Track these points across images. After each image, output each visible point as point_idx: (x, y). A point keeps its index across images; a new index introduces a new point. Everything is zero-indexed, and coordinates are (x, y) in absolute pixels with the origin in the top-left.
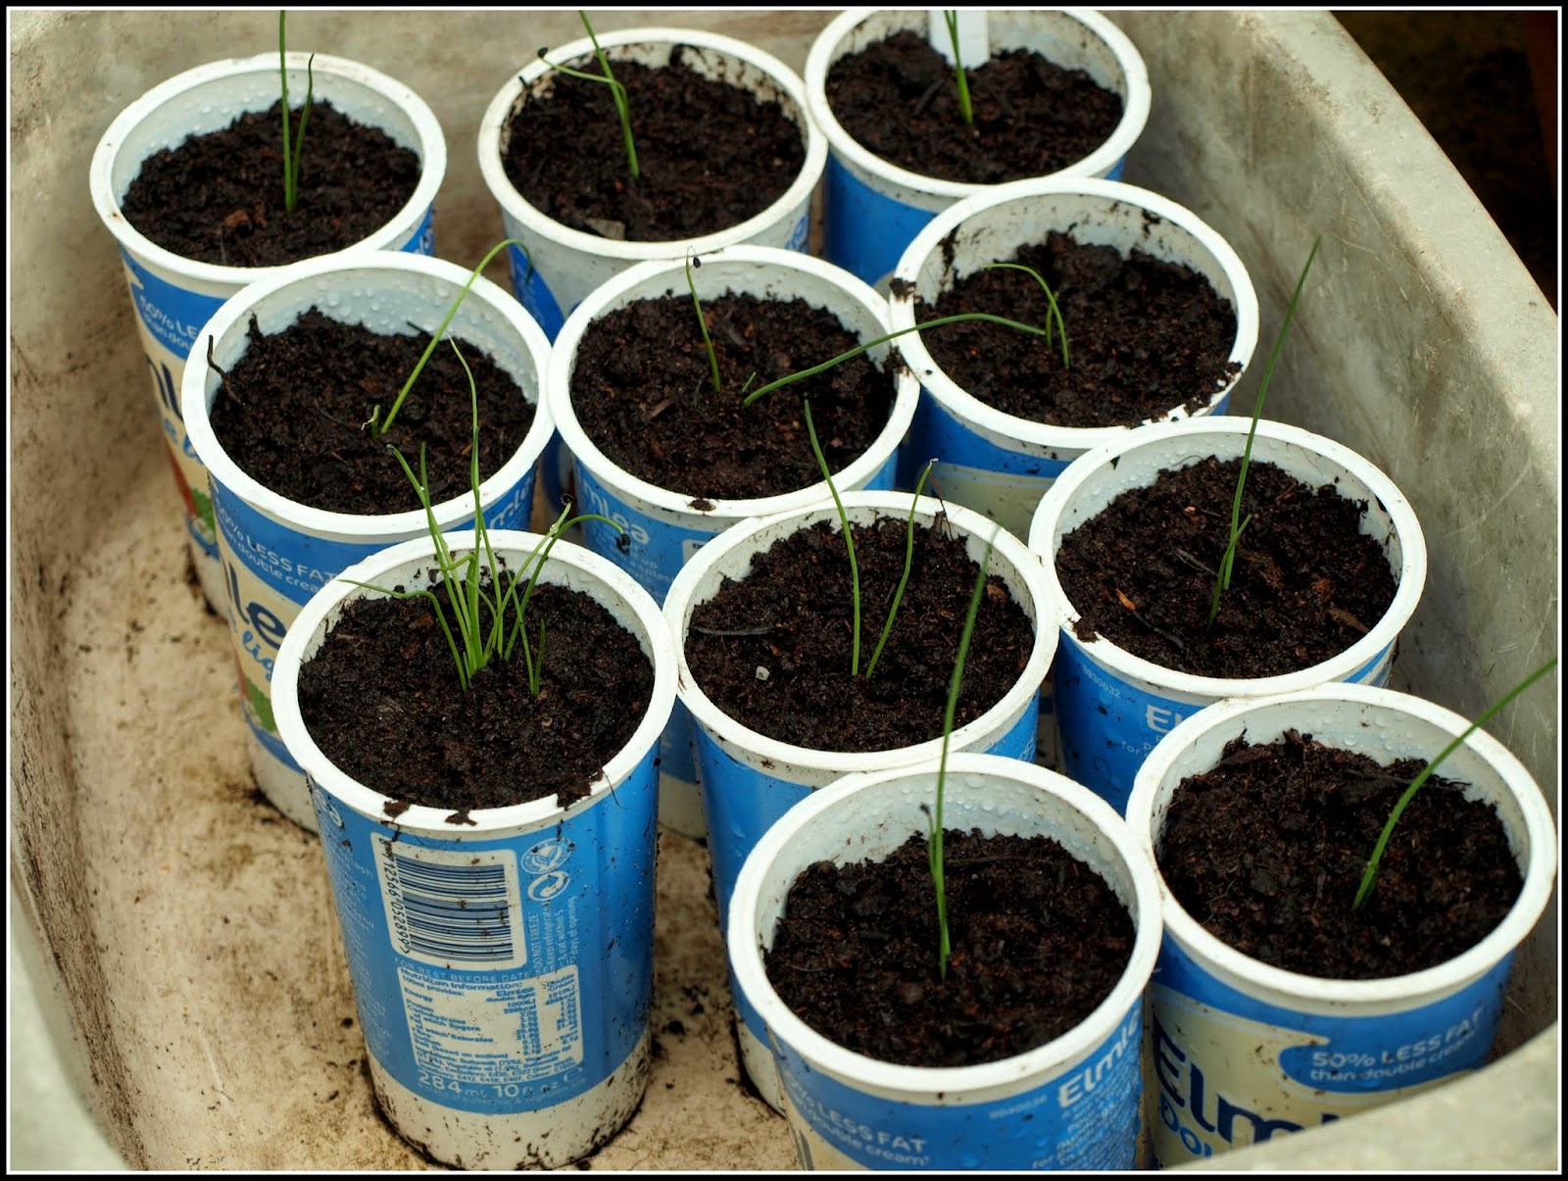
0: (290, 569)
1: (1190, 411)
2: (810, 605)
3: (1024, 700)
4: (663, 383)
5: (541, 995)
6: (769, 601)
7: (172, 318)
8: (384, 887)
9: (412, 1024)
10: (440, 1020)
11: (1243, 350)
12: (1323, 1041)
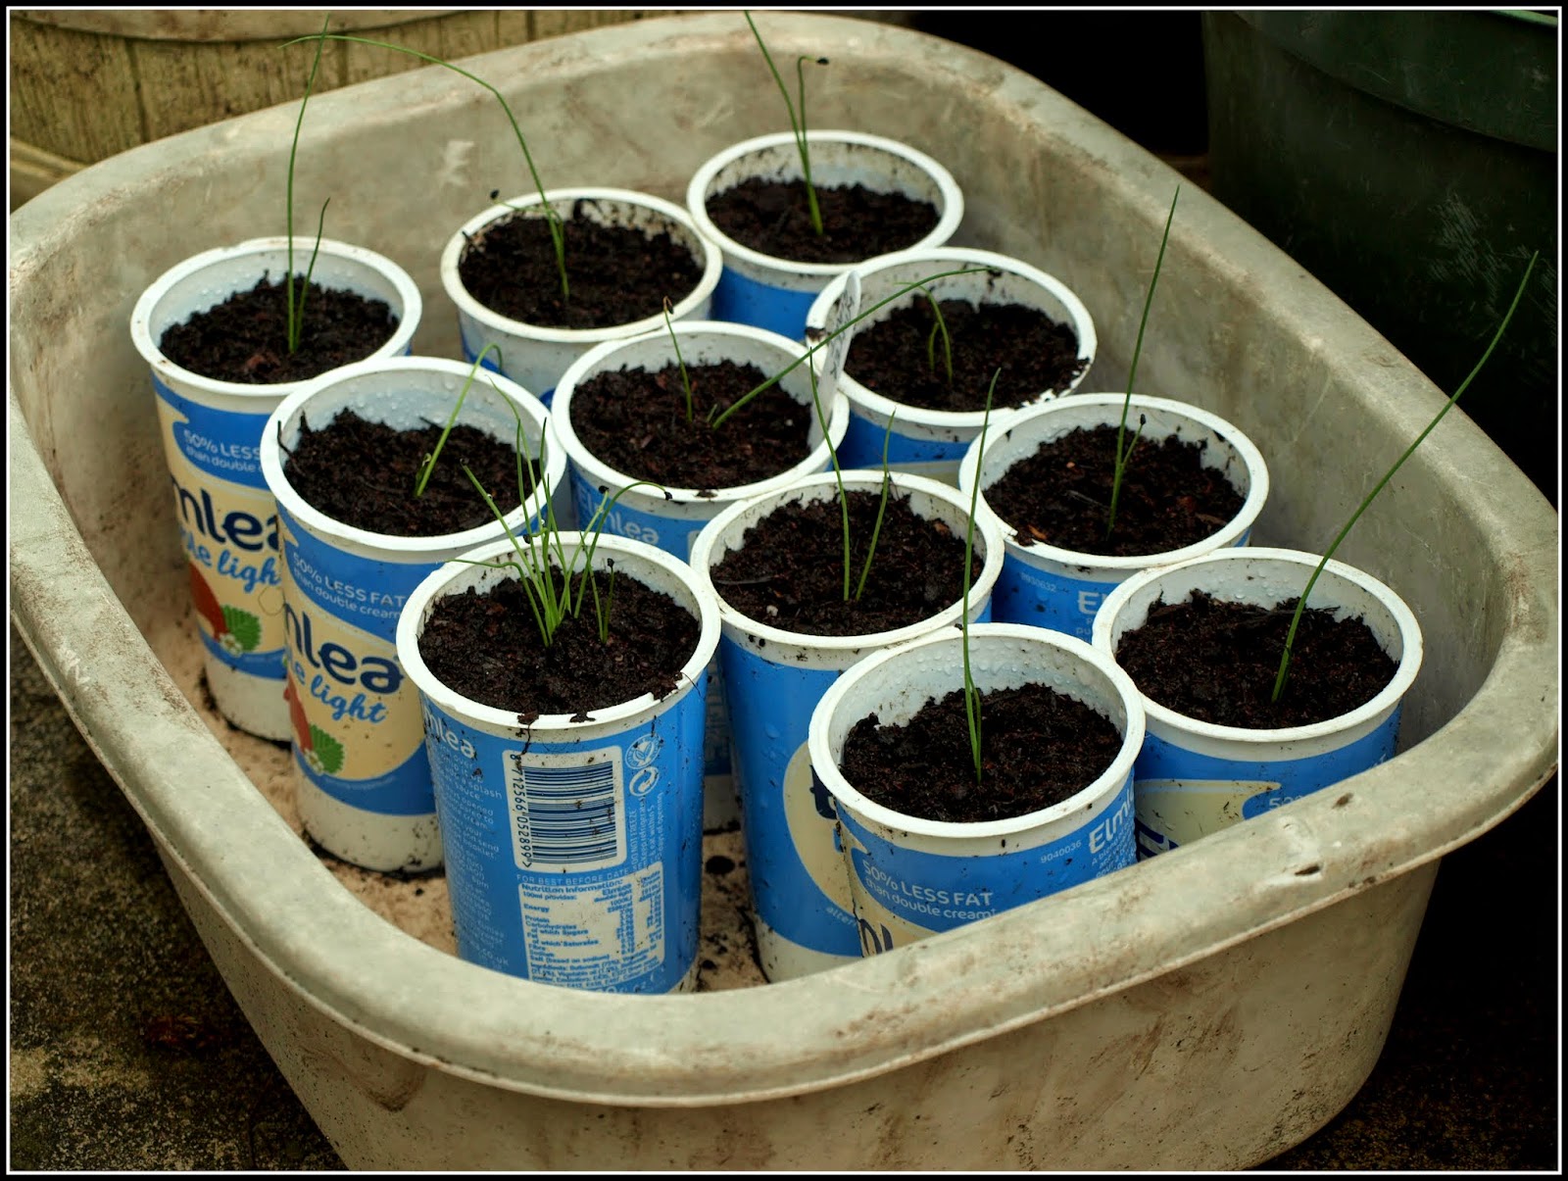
0: (364, 599)
1: (1057, 393)
2: (797, 561)
3: (985, 592)
4: (645, 423)
5: (637, 892)
6: (765, 559)
7: (216, 443)
8: (512, 803)
9: (528, 940)
10: (553, 930)
11: (1087, 347)
12: (1276, 786)
